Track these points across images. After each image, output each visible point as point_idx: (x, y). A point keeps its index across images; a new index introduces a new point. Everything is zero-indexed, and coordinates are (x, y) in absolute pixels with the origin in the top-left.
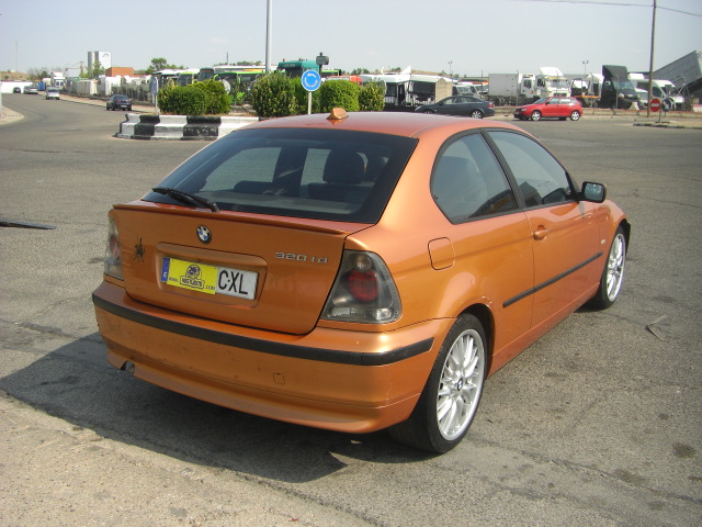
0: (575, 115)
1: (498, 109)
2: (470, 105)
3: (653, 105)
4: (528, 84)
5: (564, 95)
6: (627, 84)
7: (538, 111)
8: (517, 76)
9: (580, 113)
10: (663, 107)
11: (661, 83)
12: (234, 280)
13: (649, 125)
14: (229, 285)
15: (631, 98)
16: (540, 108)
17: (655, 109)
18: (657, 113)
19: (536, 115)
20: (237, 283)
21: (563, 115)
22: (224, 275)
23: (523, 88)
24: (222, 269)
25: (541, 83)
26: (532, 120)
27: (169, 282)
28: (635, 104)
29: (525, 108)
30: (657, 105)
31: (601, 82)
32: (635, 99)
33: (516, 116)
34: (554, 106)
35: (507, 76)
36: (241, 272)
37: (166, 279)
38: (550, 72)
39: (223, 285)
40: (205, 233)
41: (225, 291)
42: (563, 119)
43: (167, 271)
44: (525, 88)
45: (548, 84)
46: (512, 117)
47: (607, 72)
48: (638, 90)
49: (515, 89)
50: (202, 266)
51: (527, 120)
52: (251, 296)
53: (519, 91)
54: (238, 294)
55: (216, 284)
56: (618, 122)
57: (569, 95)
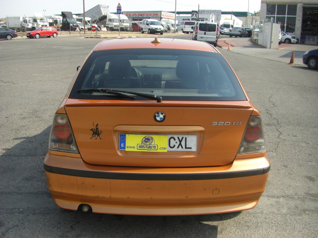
0: (55, 35)
1: (18, 33)
2: (5, 33)
3: (93, 29)
4: (25, 21)
5: (46, 26)
6: (73, 19)
7: (39, 34)
8: (19, 18)
9: (57, 34)
10: (98, 29)
11: (87, 19)
12: (180, 141)
13: (92, 38)
14: (177, 145)
15: (75, 26)
16: (39, 32)
17: (94, 30)
18: (95, 32)
19: (37, 36)
20: (183, 143)
21: (49, 35)
22: (172, 140)
23: (23, 23)
24: (170, 136)
25: (35, 20)
26: (36, 38)
27: (127, 150)
28: (78, 28)
29: (32, 32)
30: (95, 29)
31: (62, 20)
32: (77, 26)
33: (27, 37)
34: (45, 31)
35: (15, 18)
36: (185, 136)
37: (124, 148)
38: (39, 15)
39: (172, 146)
40: (161, 116)
41: (175, 149)
42: (49, 37)
43: (125, 143)
44: (24, 23)
45: (38, 21)
46: (25, 37)
47: (64, 15)
48: (78, 22)
49: (19, 24)
50: (154, 137)
51: (33, 38)
52: (194, 149)
53: (21, 25)
54: (184, 150)
55: (167, 146)
56: (73, 37)
57: (48, 25)
